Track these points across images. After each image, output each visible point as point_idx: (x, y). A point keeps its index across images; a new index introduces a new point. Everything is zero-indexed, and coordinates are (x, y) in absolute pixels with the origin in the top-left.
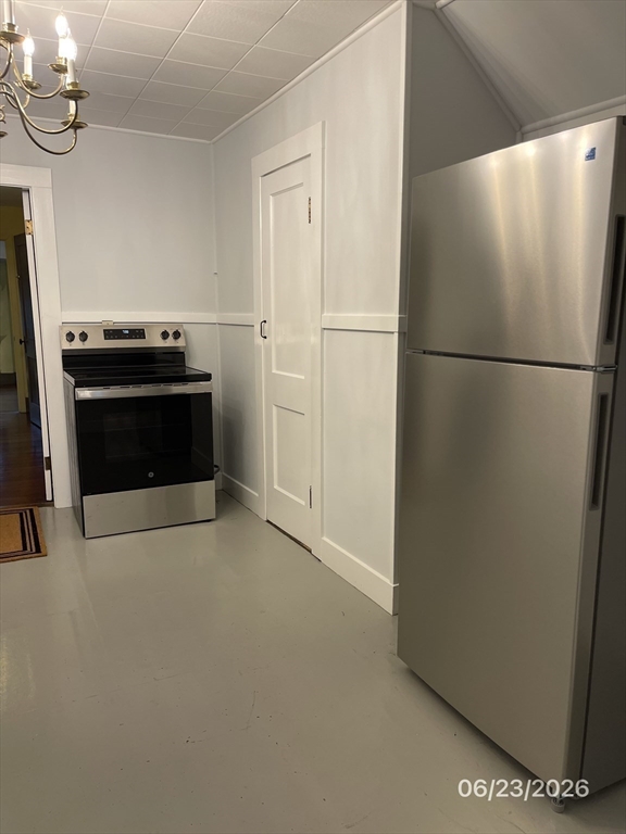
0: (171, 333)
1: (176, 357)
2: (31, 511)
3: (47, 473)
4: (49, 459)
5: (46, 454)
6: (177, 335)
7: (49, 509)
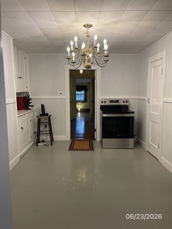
0: (125, 101)
1: (126, 107)
2: (92, 141)
3: (95, 132)
4: (96, 129)
5: (95, 128)
6: (127, 102)
7: (95, 141)
